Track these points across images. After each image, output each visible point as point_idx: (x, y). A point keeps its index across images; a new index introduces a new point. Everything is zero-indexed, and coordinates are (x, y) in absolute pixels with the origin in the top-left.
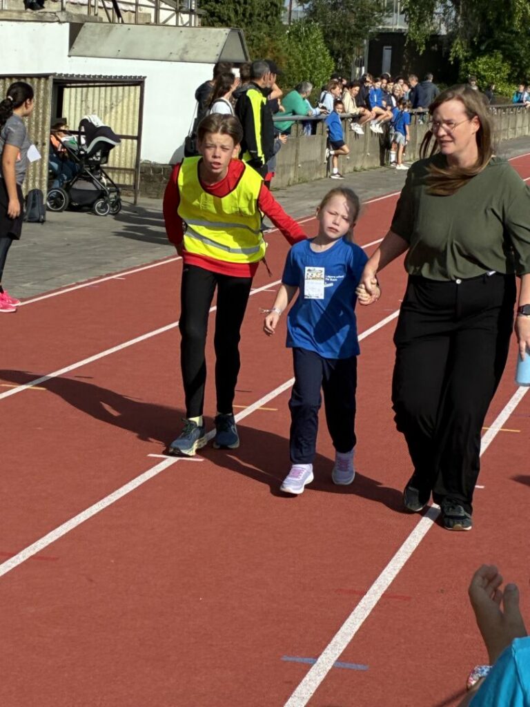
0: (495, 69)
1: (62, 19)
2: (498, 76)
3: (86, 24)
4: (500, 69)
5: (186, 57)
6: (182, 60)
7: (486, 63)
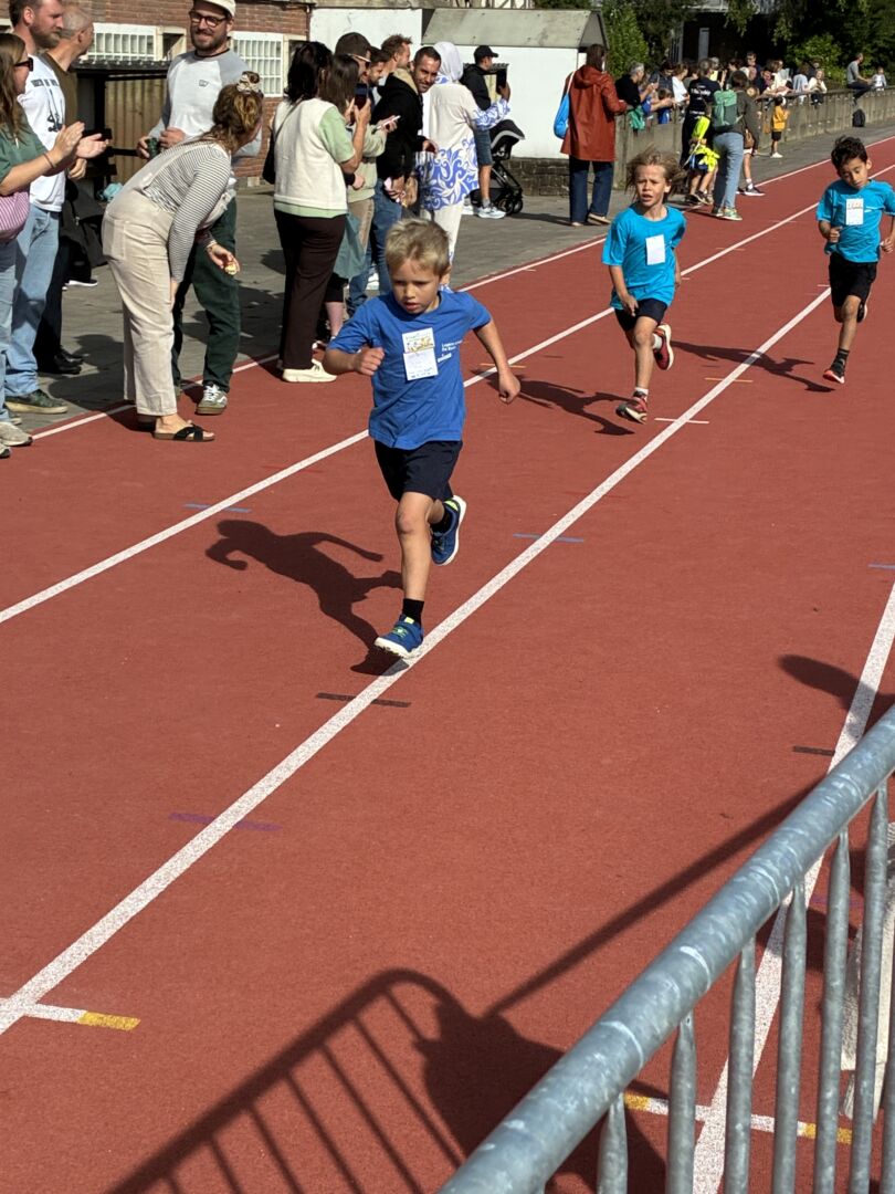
0: (826, 52)
1: (414, 5)
2: (827, 58)
3: (438, 10)
4: (830, 51)
5: (546, 42)
6: (542, 47)
7: (814, 45)
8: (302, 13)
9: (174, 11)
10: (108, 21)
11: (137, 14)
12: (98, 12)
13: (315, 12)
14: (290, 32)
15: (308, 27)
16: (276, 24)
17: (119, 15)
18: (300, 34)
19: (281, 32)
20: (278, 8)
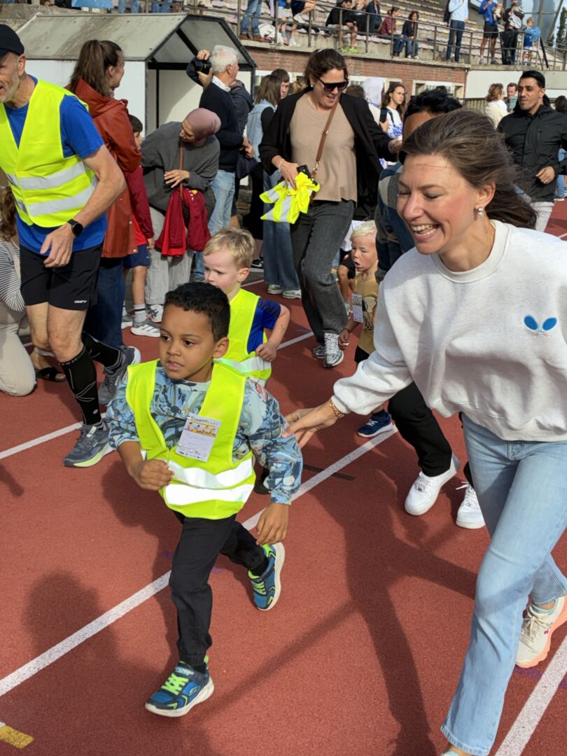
8: (463, 73)
9: (396, 71)
10: (362, 75)
11: (378, 72)
12: (357, 71)
13: (470, 73)
14: (456, 82)
15: (465, 79)
16: (450, 78)
17: (368, 72)
18: (461, 83)
19: (453, 82)
20: (450, 70)
